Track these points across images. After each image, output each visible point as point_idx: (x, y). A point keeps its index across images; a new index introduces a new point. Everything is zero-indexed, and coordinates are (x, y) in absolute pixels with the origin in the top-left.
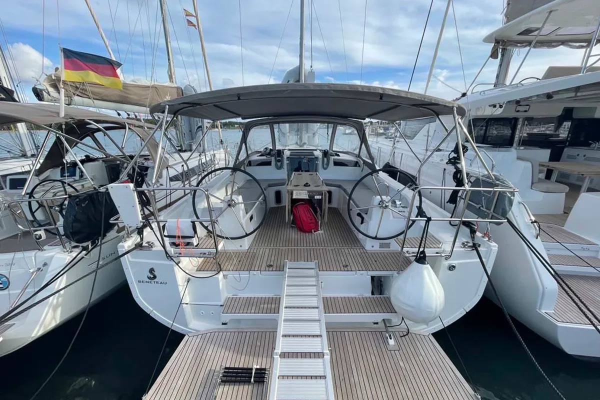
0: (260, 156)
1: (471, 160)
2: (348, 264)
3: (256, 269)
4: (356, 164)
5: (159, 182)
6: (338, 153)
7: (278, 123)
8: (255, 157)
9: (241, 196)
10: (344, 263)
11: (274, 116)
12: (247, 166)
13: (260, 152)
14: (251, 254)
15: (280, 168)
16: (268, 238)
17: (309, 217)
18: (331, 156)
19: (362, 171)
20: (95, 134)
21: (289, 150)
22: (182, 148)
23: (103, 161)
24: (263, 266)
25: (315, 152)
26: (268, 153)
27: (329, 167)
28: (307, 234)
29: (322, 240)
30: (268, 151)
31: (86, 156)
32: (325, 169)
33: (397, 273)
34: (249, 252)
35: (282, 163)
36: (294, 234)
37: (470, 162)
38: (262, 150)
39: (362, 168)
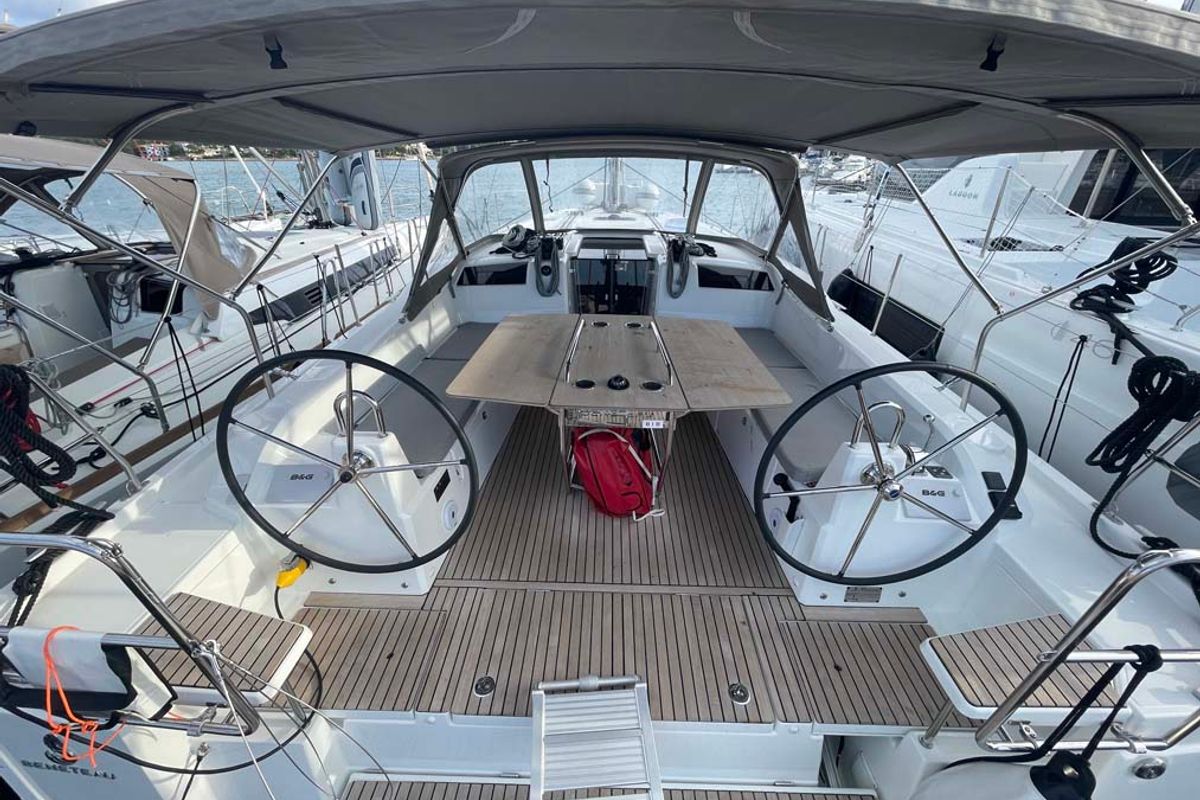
0: (500, 251)
1: (1183, 308)
2: (745, 682)
3: (436, 704)
4: (760, 281)
5: (206, 331)
6: (710, 244)
7: (546, 156)
8: (484, 258)
9: (392, 438)
10: (734, 680)
11: (530, 138)
12: (460, 283)
13: (499, 237)
14: (434, 615)
15: (550, 291)
16: (497, 537)
17: (622, 476)
18: (692, 254)
19: (777, 303)
20: (47, 187)
21: (580, 231)
22: (320, 217)
23: (76, 263)
24: (463, 681)
25: (648, 240)
26: (520, 243)
27: (685, 291)
28: (617, 523)
29: (661, 549)
30: (520, 238)
31: (21, 252)
32: (674, 295)
33: (921, 741)
34: (427, 607)
35: (553, 279)
36: (576, 523)
37: (1180, 313)
38: (505, 231)
39: (777, 293)
